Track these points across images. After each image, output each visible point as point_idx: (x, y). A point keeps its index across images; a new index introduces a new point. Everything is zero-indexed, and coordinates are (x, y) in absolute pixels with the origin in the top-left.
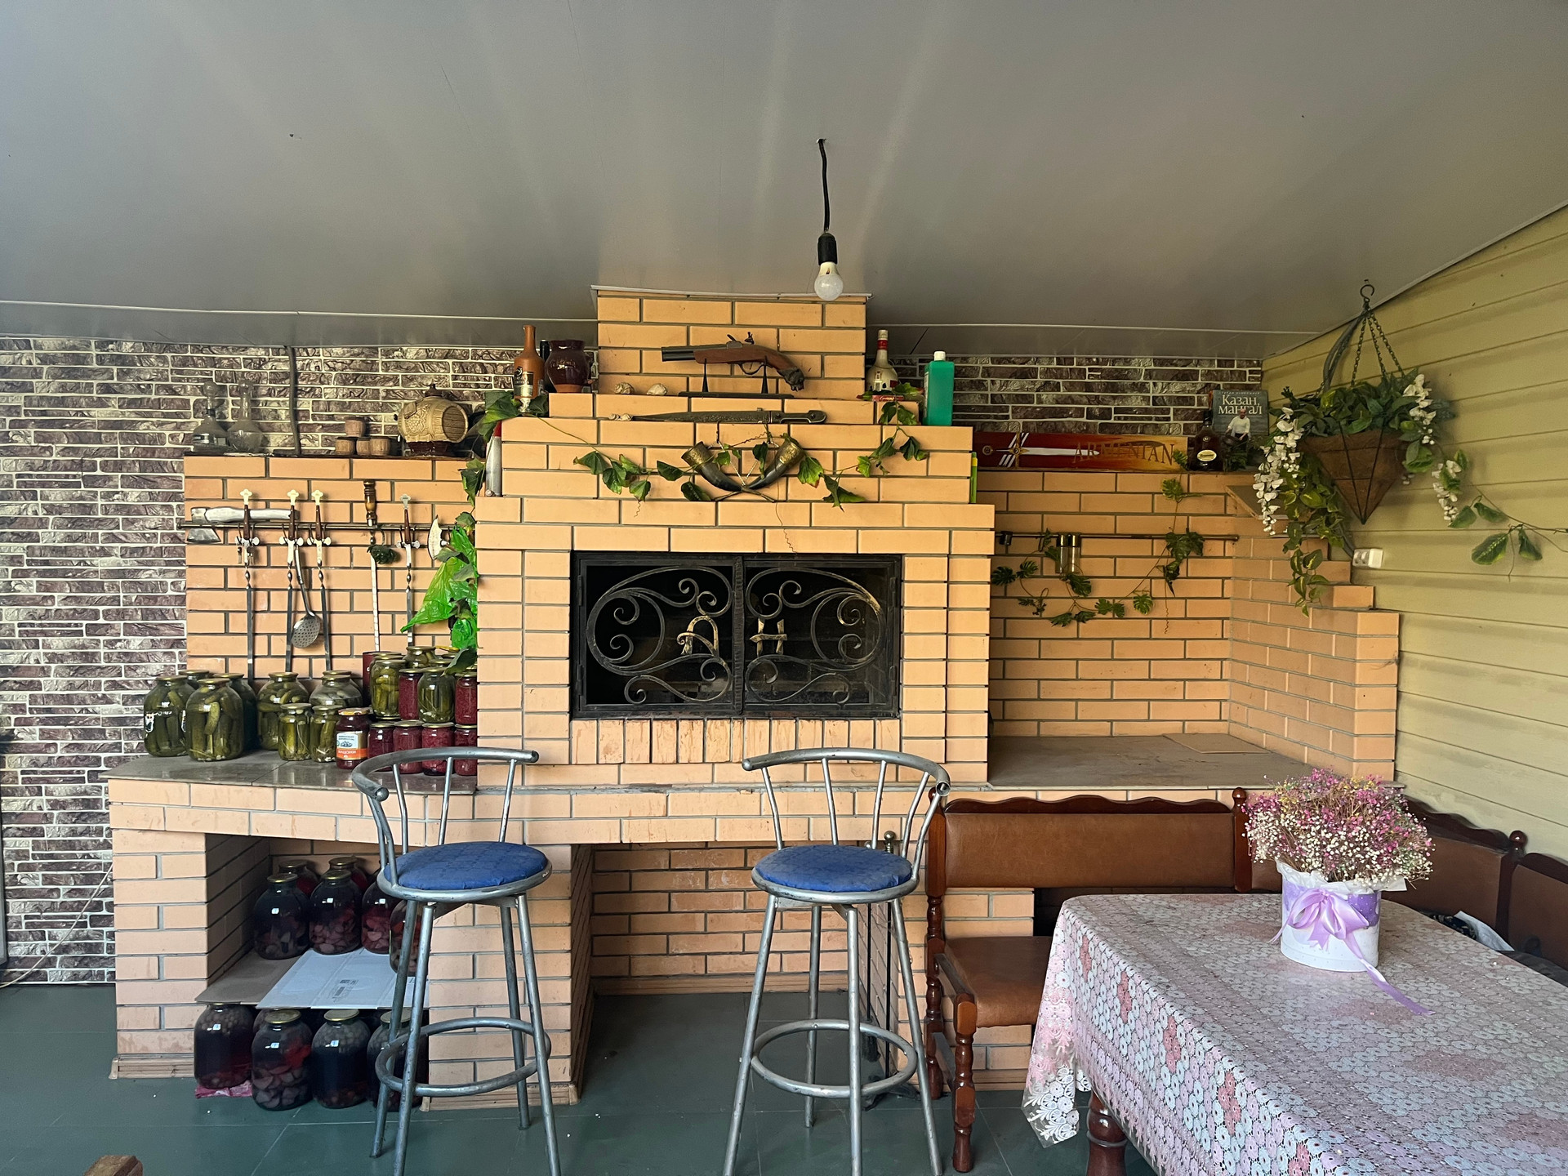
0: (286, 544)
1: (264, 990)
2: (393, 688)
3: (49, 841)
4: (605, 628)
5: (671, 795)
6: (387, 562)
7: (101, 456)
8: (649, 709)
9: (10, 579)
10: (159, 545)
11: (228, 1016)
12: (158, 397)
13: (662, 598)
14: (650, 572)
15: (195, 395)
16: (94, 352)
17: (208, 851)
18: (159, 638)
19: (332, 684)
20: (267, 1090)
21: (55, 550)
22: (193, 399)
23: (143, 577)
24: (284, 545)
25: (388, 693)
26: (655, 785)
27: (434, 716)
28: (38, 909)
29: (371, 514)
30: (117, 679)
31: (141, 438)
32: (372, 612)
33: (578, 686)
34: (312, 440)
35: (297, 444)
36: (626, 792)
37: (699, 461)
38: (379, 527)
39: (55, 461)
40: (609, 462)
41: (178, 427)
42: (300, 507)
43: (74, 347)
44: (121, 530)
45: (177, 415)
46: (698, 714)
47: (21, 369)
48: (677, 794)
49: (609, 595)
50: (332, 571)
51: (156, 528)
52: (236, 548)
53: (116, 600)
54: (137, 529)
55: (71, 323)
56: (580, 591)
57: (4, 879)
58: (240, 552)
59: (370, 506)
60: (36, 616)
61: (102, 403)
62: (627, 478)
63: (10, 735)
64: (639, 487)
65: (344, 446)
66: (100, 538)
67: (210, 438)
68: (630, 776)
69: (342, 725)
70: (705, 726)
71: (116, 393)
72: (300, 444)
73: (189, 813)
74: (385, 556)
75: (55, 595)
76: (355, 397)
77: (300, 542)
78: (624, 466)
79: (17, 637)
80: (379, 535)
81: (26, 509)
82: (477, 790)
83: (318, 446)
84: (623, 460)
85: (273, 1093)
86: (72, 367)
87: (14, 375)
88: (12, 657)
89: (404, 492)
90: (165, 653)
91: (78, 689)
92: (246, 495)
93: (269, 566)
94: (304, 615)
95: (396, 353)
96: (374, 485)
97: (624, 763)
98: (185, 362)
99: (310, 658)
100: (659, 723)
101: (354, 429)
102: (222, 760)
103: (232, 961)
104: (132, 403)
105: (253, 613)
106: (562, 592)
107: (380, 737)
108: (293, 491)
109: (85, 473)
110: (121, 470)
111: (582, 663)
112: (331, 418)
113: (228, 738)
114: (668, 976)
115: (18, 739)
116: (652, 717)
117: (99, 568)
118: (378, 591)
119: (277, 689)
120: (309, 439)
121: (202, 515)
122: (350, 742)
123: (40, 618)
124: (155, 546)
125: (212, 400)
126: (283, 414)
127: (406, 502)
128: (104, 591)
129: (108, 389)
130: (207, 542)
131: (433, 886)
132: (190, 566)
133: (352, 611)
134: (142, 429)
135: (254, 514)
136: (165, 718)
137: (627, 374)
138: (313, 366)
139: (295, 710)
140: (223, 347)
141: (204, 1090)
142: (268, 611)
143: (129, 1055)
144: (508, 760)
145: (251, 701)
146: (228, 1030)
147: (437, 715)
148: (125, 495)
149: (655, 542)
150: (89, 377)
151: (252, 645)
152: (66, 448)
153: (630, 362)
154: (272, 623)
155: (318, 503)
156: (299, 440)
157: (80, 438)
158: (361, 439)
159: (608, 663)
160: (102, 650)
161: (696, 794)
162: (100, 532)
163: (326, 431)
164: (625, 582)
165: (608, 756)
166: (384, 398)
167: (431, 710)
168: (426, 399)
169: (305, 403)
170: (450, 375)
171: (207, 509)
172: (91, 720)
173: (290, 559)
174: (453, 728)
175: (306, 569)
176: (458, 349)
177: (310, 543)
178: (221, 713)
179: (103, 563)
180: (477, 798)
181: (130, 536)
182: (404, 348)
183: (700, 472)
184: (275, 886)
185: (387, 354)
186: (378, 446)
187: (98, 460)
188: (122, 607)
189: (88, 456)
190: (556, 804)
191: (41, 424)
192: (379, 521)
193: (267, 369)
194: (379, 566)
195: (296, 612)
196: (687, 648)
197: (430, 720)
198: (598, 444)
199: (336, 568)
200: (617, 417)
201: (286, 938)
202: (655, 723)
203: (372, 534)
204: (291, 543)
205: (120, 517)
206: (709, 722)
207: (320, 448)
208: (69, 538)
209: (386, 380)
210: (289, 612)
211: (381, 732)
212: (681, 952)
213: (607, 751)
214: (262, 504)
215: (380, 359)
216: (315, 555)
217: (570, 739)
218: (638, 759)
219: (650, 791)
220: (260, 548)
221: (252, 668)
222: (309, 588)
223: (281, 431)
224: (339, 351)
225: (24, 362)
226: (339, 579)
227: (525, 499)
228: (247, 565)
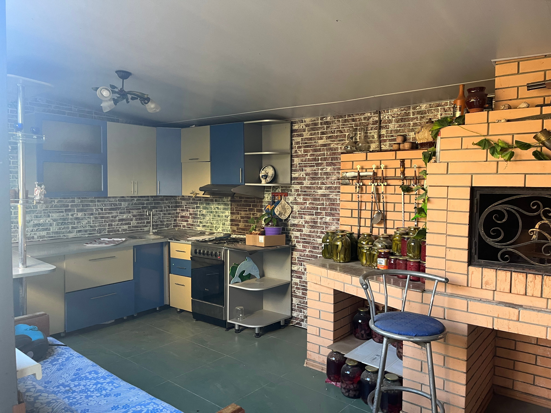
0: (371, 185)
1: (349, 350)
2: (400, 242)
3: (304, 281)
4: (488, 224)
5: (522, 311)
6: (407, 192)
7: (320, 156)
8: (512, 266)
9: (296, 197)
10: (335, 186)
11: (337, 356)
12: (337, 134)
13: (521, 210)
14: (514, 197)
15: (348, 132)
16: (320, 121)
17: (334, 295)
18: (335, 217)
19: (382, 239)
20: (344, 388)
21: (307, 187)
22: (347, 134)
23: (331, 197)
24: (370, 185)
25: (398, 245)
26: (513, 304)
27: (412, 256)
28: (300, 302)
29: (402, 173)
30: (323, 230)
31: (331, 149)
32: (402, 212)
33: (473, 251)
34: (385, 145)
35: (380, 147)
36: (496, 305)
37: (543, 138)
38: (405, 178)
39: (308, 158)
40: (492, 143)
41: (342, 145)
42: (377, 171)
43: (314, 121)
44: (325, 181)
45: (342, 140)
46: (540, 271)
47: (300, 129)
48: (525, 311)
49: (490, 208)
50: (388, 195)
51: (335, 180)
52: (355, 187)
53: (323, 204)
54: (329, 180)
55: (314, 112)
56: (476, 206)
57: (292, 291)
58: (356, 188)
59: (402, 169)
60: (302, 209)
61: (321, 138)
62: (501, 150)
63: (295, 246)
64: (507, 154)
65: (395, 147)
66: (319, 183)
67: (351, 148)
68: (499, 297)
69: (380, 256)
70: (543, 278)
71: (325, 134)
72: (381, 147)
73: (327, 280)
74: (407, 190)
75: (307, 202)
76: (401, 127)
77: (376, 184)
78: (500, 144)
79: (297, 215)
80: (405, 181)
81: (300, 174)
82: (425, 291)
83: (387, 147)
84: (500, 141)
85: (346, 391)
86: (313, 127)
87: (299, 132)
88: (296, 221)
89: (415, 164)
90: (336, 223)
91: (312, 233)
92: (358, 167)
93: (366, 193)
94: (377, 212)
95: (417, 108)
96: (404, 161)
97: (496, 290)
98: (346, 121)
99: (379, 228)
100: (516, 274)
101: (399, 140)
102: (342, 263)
103: (345, 335)
104: (330, 137)
105: (360, 210)
106: (466, 206)
107: (392, 262)
108: (374, 165)
109: (316, 162)
110: (326, 161)
111: (476, 240)
112: (392, 136)
113: (345, 255)
114: (533, 395)
115: (297, 247)
116: (513, 270)
117: (319, 193)
118: (404, 203)
119: (364, 239)
120: (384, 145)
121: (345, 175)
122: (382, 262)
123: (303, 209)
124: (334, 186)
125: (352, 134)
126: (376, 136)
127: (415, 167)
128: (320, 201)
129: (323, 133)
130: (346, 184)
131: (386, 330)
132: (342, 193)
133: (394, 211)
134: (332, 146)
135: (361, 174)
136: (327, 245)
137: (510, 100)
138: (386, 117)
139: (366, 247)
140: (357, 114)
141: (329, 380)
142: (365, 210)
143: (310, 360)
144: (434, 280)
145: (355, 242)
146: (337, 361)
147: (414, 256)
148: (327, 169)
149: (517, 182)
150: (318, 130)
151: (359, 222)
152: (311, 154)
153: (512, 93)
154: (366, 214)
155: (382, 169)
156: (381, 145)
157: (315, 150)
158: (402, 144)
159: (490, 241)
160: (319, 221)
161: (535, 313)
162: (319, 181)
163: (390, 142)
164: (500, 202)
165: (487, 286)
166: (412, 126)
167: (411, 253)
168: (427, 125)
169: (383, 132)
170: (439, 114)
171: (347, 172)
172: (315, 243)
173: (372, 190)
174: (419, 262)
175: (378, 194)
176: (443, 103)
177: (379, 185)
178: (342, 246)
179: (320, 192)
180: (424, 294)
181: (327, 183)
182: (421, 105)
183: (544, 145)
184: (360, 312)
185: (414, 108)
186: (407, 145)
187: (320, 157)
188: (324, 206)
189: (317, 156)
190: (460, 304)
191: (305, 147)
192: (406, 176)
193: (371, 120)
194: (405, 193)
195: (375, 210)
196: (534, 237)
197: (411, 258)
198: (488, 135)
199: (389, 194)
200: (499, 121)
201: (363, 332)
202: (513, 274)
203: (402, 181)
204: (373, 185)
205: (325, 176)
206: (545, 277)
207: (388, 148)
208: (311, 184)
209: (413, 119)
210: (372, 210)
211: (393, 260)
212: (541, 386)
213: (487, 283)
214: (364, 170)
215: (411, 111)
216: (382, 189)
217: (468, 275)
218: (504, 290)
219: (509, 307)
220: (363, 186)
221: (359, 230)
222: (379, 202)
223: (375, 143)
224: (396, 110)
225: (301, 127)
226: (391, 199)
227: (449, 163)
228: (358, 193)
